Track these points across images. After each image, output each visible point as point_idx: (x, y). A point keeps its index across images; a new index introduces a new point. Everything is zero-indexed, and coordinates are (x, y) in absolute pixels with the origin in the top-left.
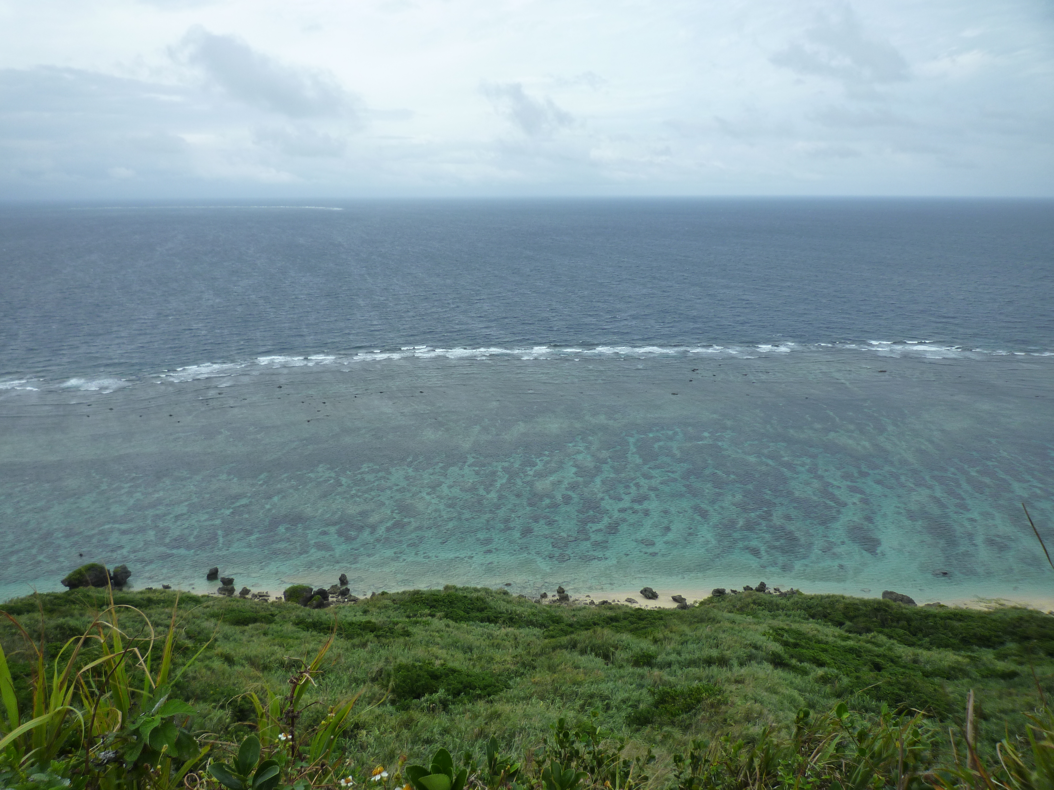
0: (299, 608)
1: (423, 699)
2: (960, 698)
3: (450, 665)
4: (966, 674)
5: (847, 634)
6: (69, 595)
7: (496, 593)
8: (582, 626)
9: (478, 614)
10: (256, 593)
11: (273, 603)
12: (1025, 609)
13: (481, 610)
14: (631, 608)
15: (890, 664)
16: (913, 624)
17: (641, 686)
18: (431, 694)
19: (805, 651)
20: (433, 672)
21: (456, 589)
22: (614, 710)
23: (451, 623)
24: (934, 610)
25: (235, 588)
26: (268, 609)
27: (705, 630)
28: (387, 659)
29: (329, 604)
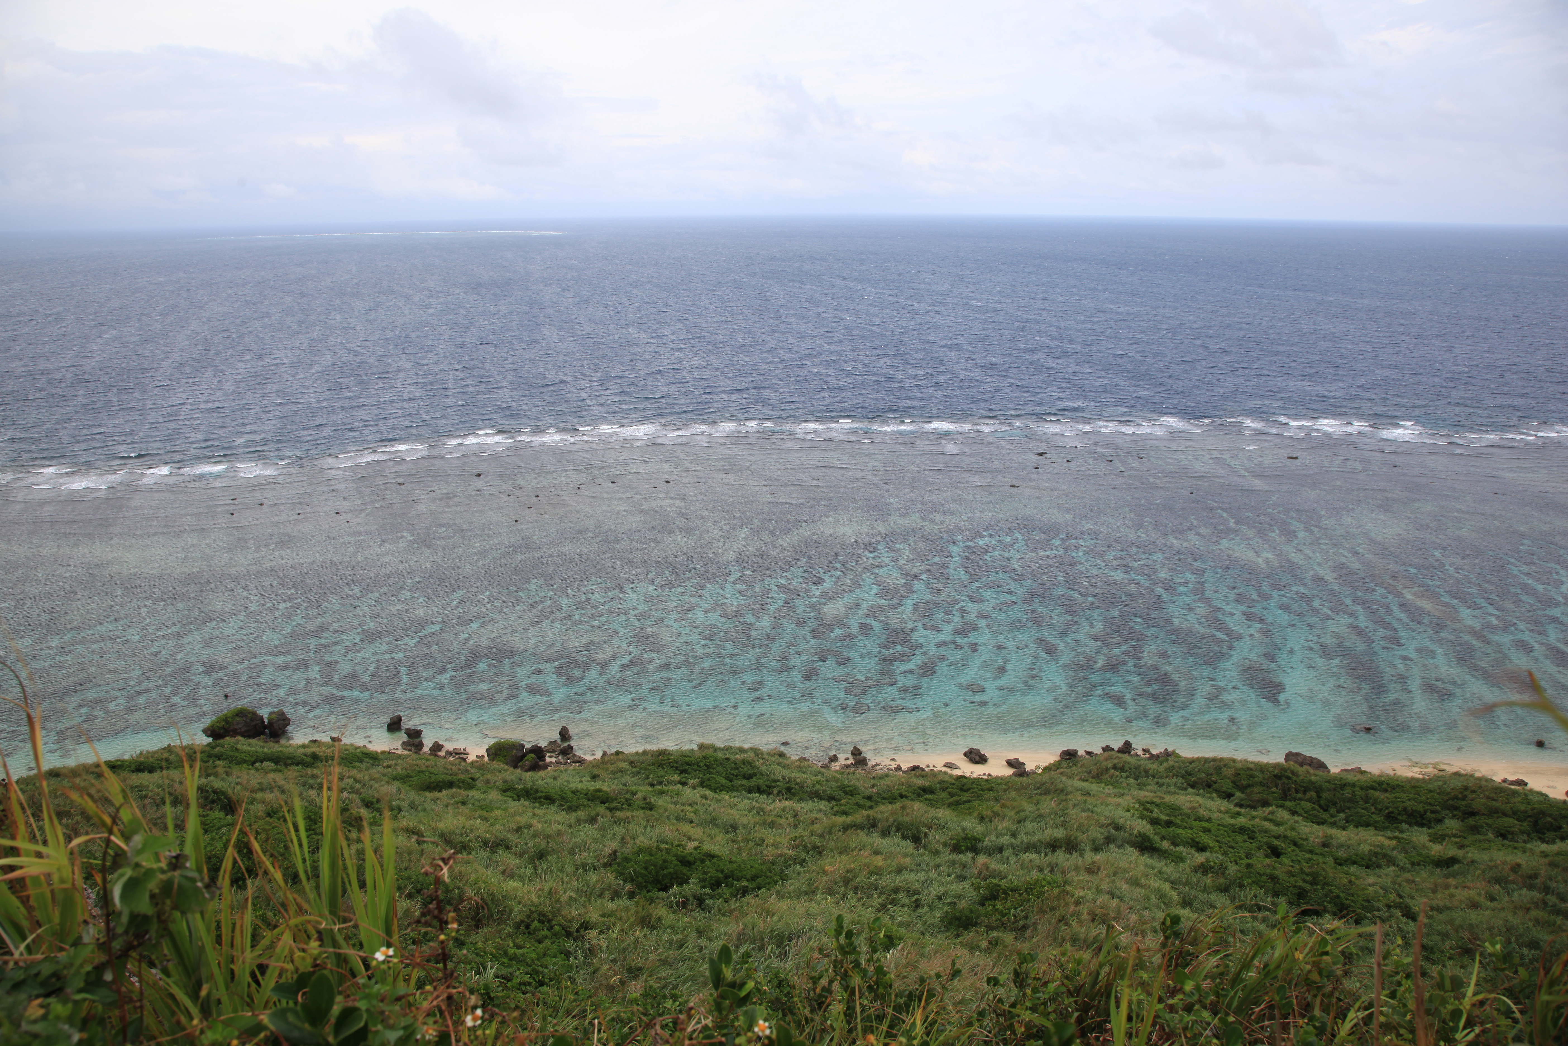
0: (506, 771)
1: (671, 892)
2: (1381, 892)
3: (707, 847)
4: (1391, 861)
5: (1238, 809)
6: (213, 748)
7: (769, 754)
8: (884, 799)
9: (745, 782)
10: (451, 749)
11: (473, 763)
12: (1472, 776)
13: (749, 777)
14: (951, 776)
15: (1293, 848)
16: (1325, 795)
17: (962, 878)
18: (681, 884)
19: (1180, 831)
20: (684, 857)
21: (715, 749)
22: (926, 909)
23: (708, 792)
24: (1351, 778)
25: (425, 741)
26: (467, 771)
27: (1049, 804)
28: (623, 839)
29: (546, 767)
